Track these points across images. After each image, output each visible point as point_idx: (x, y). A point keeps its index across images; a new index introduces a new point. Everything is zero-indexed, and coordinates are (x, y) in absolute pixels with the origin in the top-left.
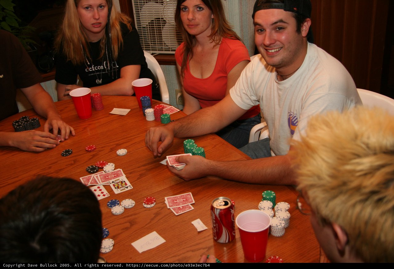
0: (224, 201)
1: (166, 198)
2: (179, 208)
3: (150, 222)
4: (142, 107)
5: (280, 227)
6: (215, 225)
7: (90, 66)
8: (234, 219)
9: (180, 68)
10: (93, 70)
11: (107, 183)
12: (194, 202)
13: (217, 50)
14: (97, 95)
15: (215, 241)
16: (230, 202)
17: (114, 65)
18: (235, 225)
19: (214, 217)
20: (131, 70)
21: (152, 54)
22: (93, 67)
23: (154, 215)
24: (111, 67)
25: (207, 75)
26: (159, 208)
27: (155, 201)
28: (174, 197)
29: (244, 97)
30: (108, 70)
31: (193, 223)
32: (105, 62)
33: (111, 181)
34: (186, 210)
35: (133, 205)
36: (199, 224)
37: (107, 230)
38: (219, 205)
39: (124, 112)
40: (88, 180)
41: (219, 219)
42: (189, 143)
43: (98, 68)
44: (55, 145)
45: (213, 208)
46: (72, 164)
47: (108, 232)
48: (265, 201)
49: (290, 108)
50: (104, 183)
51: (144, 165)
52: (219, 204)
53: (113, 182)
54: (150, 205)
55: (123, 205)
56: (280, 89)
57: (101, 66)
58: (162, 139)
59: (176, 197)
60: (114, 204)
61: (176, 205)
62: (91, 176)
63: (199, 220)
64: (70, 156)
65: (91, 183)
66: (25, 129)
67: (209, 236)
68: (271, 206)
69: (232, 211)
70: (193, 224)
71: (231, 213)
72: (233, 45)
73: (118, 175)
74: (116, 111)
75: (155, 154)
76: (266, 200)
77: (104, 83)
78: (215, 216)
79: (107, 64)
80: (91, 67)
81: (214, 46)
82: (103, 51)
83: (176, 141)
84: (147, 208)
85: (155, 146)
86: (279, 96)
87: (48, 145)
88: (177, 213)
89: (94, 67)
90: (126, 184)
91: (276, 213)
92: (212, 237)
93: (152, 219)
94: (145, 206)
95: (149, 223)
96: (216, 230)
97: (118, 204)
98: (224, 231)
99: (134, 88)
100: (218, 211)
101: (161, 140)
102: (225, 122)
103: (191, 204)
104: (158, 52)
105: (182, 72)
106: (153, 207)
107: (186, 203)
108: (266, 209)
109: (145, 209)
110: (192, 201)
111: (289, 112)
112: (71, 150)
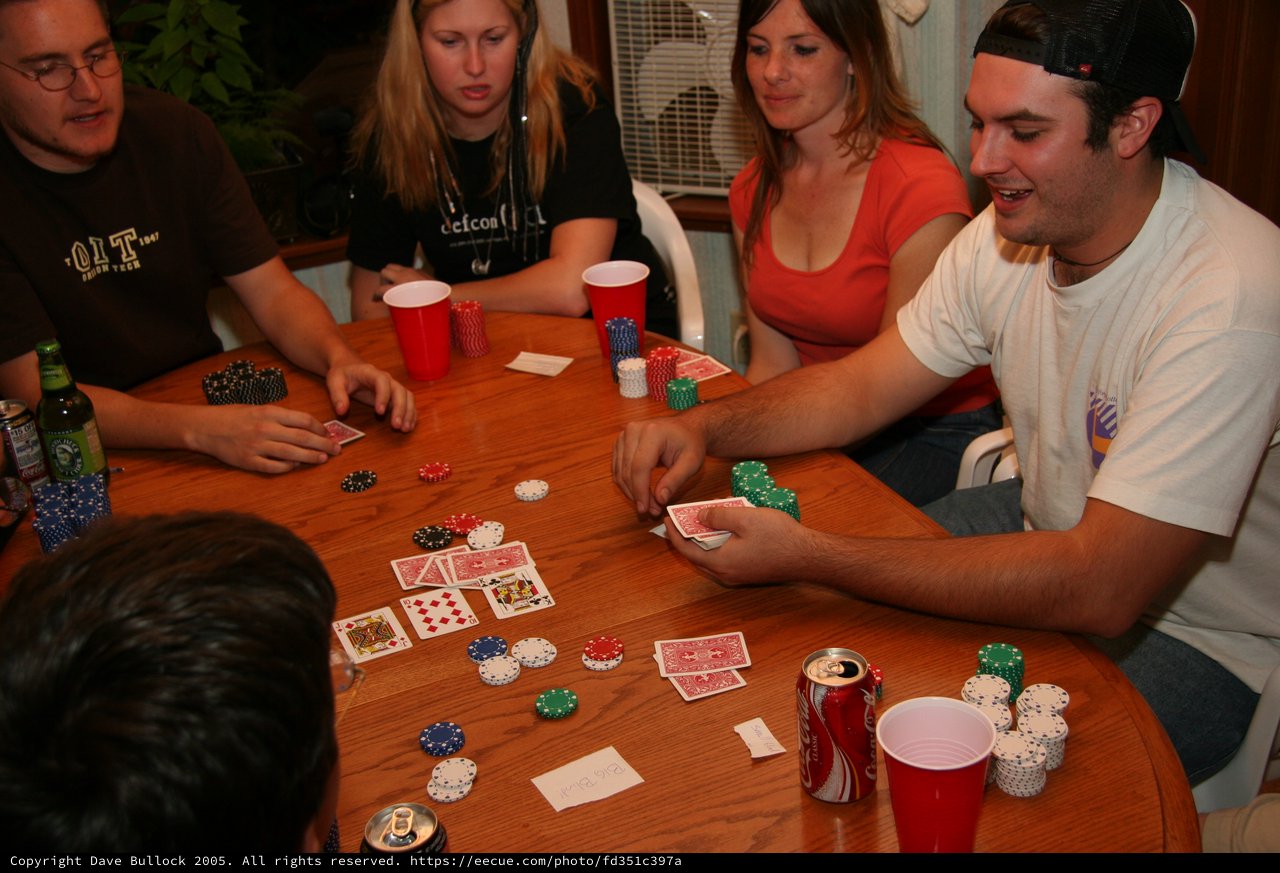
0: (843, 663)
1: (658, 644)
2: (699, 677)
3: (600, 716)
4: (611, 354)
5: (1031, 764)
6: (808, 741)
7: (457, 217)
8: (873, 725)
9: (740, 235)
10: (466, 229)
11: (475, 584)
12: (749, 663)
13: (862, 179)
14: (471, 306)
15: (808, 793)
16: (864, 666)
17: (533, 217)
18: (875, 744)
19: (807, 711)
20: (584, 234)
21: (664, 194)
22: (465, 221)
23: (613, 696)
24: (521, 224)
25: (826, 260)
26: (632, 674)
27: (622, 651)
28: (685, 644)
29: (943, 333)
30: (511, 233)
31: (738, 729)
32: (503, 207)
33: (487, 578)
34: (719, 687)
35: (551, 658)
36: (759, 733)
37: (458, 730)
38: (825, 674)
39: (552, 365)
40: (417, 570)
41: (823, 719)
42: (750, 473)
43: (482, 225)
44: (324, 457)
45: (803, 683)
46: (370, 518)
47: (461, 736)
48: (984, 677)
49: (1095, 378)
50: (465, 584)
51: (598, 537)
52: (826, 670)
53: (494, 581)
54: (606, 663)
55: (519, 657)
56: (1064, 314)
57: (492, 219)
58: (668, 459)
59: (691, 643)
60: (489, 649)
61: (690, 670)
62: (428, 558)
63: (758, 722)
64: (368, 492)
65: (424, 580)
66: (239, 398)
67: (787, 776)
68: (1003, 696)
69: (869, 698)
70: (738, 734)
71: (864, 704)
72: (912, 163)
73: (511, 562)
74: (527, 362)
75: (642, 508)
76: (990, 673)
77: (494, 273)
78: (811, 708)
79: (508, 213)
80: (461, 220)
81: (852, 166)
82: (500, 172)
83: (711, 466)
84: (595, 670)
85: (641, 481)
86: (1059, 333)
87: (302, 454)
88: (690, 693)
89: (469, 220)
90: (534, 591)
91: (1021, 719)
92: (797, 778)
93: (608, 708)
94: (589, 663)
95: (594, 720)
96: (811, 756)
97: (502, 652)
98: (838, 762)
99: (591, 291)
100: (822, 692)
101: (661, 463)
102: (879, 416)
103: (738, 670)
104: (681, 190)
105: (747, 248)
106: (614, 668)
107: (722, 666)
108: (986, 702)
109: (586, 673)
110: (743, 661)
111: (1094, 390)
112: (373, 473)
